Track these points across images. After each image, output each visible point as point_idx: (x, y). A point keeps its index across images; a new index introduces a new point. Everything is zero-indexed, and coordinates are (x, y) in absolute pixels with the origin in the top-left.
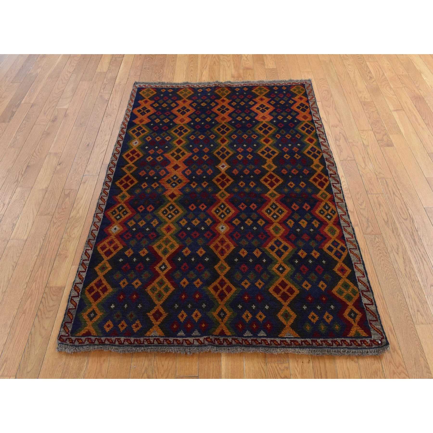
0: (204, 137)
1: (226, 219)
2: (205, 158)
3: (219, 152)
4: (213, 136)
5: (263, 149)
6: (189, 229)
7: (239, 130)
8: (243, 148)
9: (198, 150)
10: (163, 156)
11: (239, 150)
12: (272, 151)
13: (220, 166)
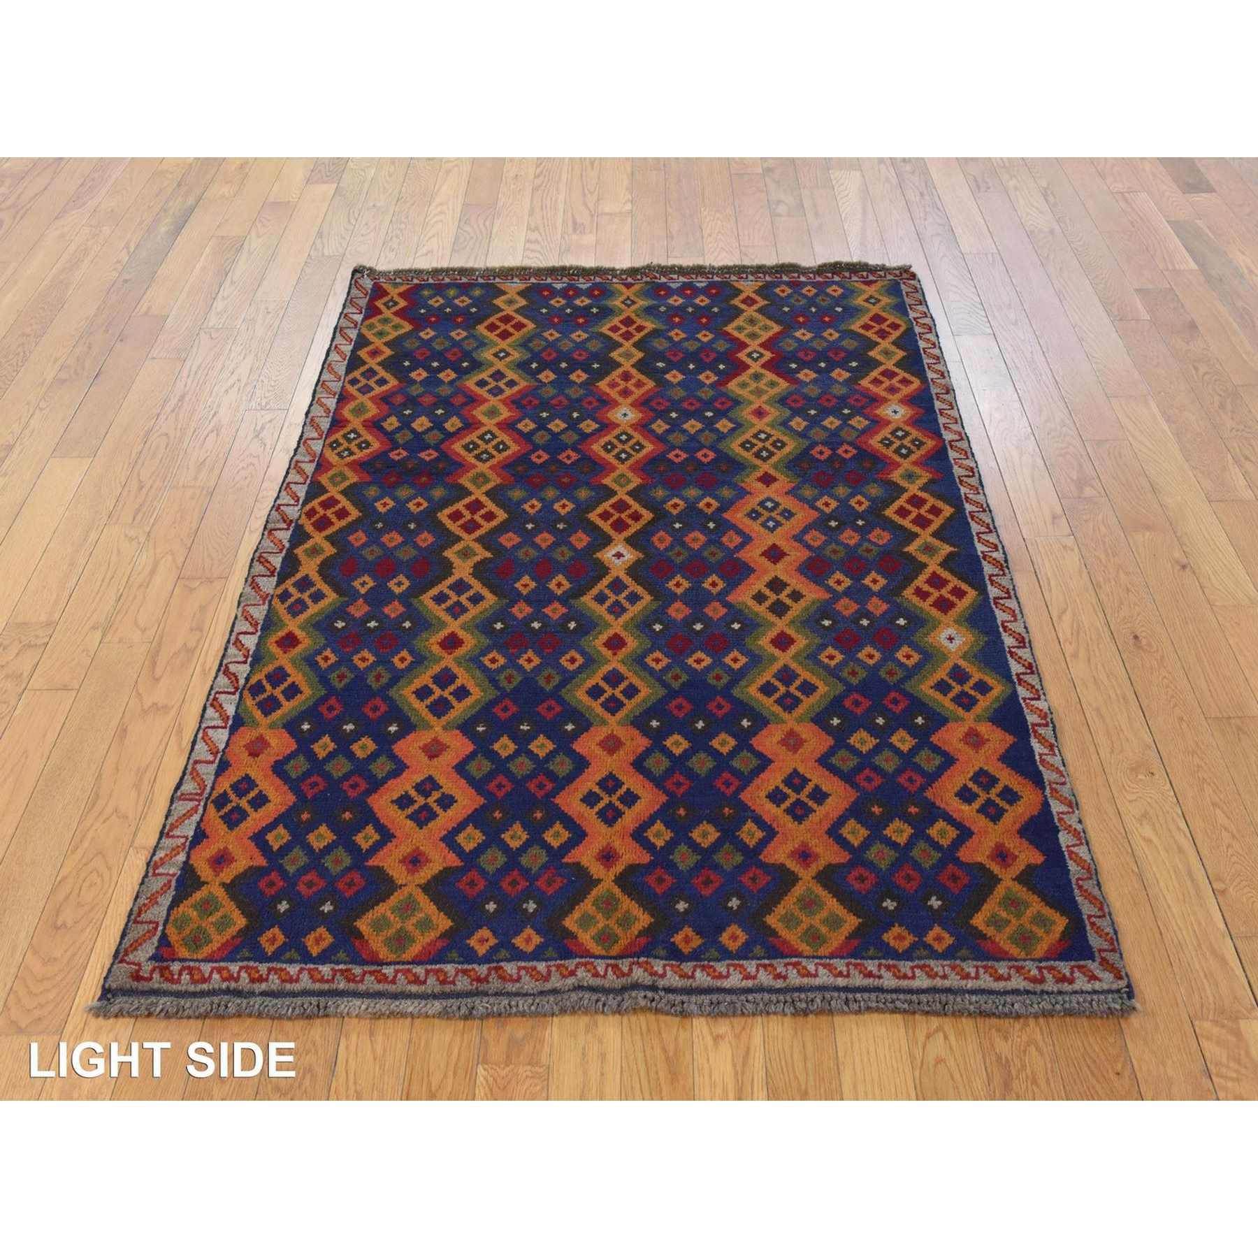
0: (690, 661)
1: (617, 432)
2: (679, 584)
3: (633, 603)
4: (653, 665)
5: (473, 612)
6: (709, 414)
7: (548, 688)
8: (544, 619)
9: (709, 611)
10: (829, 589)
11: (562, 610)
12: (443, 606)
13: (630, 555)
